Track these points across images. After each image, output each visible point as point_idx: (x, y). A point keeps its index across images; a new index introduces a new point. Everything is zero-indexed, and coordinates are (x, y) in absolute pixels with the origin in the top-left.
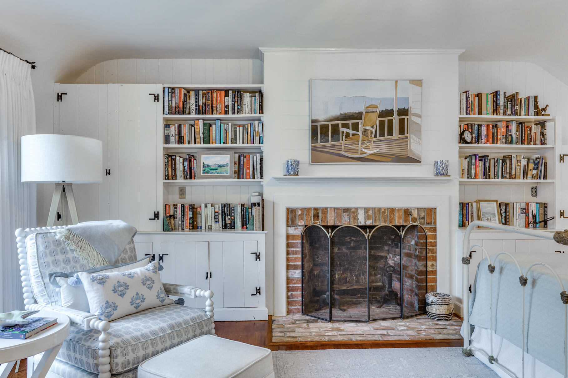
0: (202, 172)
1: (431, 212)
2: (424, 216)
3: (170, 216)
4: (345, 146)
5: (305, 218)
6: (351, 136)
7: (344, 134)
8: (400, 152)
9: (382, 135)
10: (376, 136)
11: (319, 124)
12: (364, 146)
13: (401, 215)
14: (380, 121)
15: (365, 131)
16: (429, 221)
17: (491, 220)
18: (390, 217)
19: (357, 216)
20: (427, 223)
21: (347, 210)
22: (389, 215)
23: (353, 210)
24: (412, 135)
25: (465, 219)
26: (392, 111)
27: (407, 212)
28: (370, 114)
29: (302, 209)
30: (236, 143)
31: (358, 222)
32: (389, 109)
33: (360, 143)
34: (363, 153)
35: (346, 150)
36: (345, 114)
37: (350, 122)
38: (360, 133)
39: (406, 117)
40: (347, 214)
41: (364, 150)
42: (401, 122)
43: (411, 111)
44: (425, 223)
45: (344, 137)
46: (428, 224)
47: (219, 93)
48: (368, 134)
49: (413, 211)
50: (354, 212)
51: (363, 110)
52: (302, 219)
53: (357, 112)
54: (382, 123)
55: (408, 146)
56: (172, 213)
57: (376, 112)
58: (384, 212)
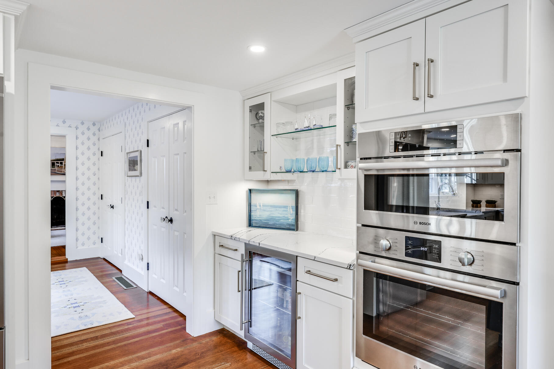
7: (57, 166)
19: (62, 193)
21: (58, 191)
33: (63, 169)
34: (64, 172)
35: (58, 171)
36: (57, 159)
37: (59, 162)
38: (63, 165)
50: (61, 192)
53: (62, 158)
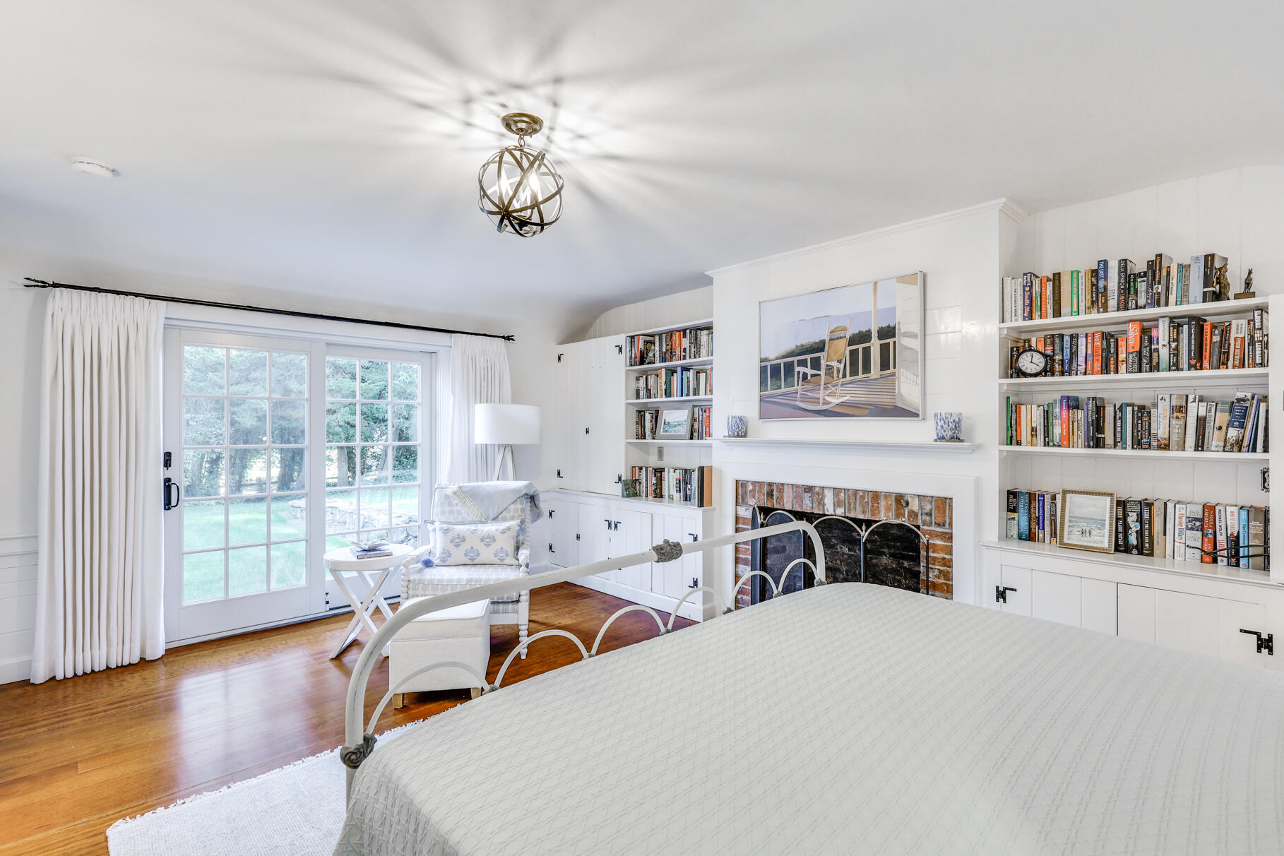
0: (662, 431)
1: (944, 504)
2: (931, 510)
3: (636, 480)
4: (802, 394)
5: (757, 495)
6: (809, 377)
7: (801, 376)
8: (884, 399)
9: (854, 372)
10: (844, 376)
11: (768, 364)
12: (827, 392)
13: (891, 504)
14: (851, 352)
15: (829, 369)
16: (940, 520)
17: (1090, 534)
18: (873, 506)
19: (822, 499)
20: (935, 523)
21: (809, 489)
22: (870, 503)
23: (817, 490)
24: (902, 370)
25: (1034, 525)
26: (869, 332)
27: (900, 501)
28: (835, 342)
29: (754, 483)
30: (699, 394)
31: (823, 509)
32: (864, 331)
33: (822, 387)
34: (826, 403)
35: (805, 399)
36: (802, 345)
37: (808, 357)
38: (822, 372)
39: (891, 341)
40: (809, 494)
41: (827, 398)
42: (885, 349)
43: (899, 329)
44: (933, 522)
45: (801, 379)
46: (938, 525)
47: (678, 333)
48: (833, 373)
49: (910, 500)
50: (818, 494)
51: (825, 336)
52: (754, 497)
53: (817, 341)
54: (854, 354)
55: (895, 389)
56: (637, 478)
57: (845, 337)
58: (863, 497)
